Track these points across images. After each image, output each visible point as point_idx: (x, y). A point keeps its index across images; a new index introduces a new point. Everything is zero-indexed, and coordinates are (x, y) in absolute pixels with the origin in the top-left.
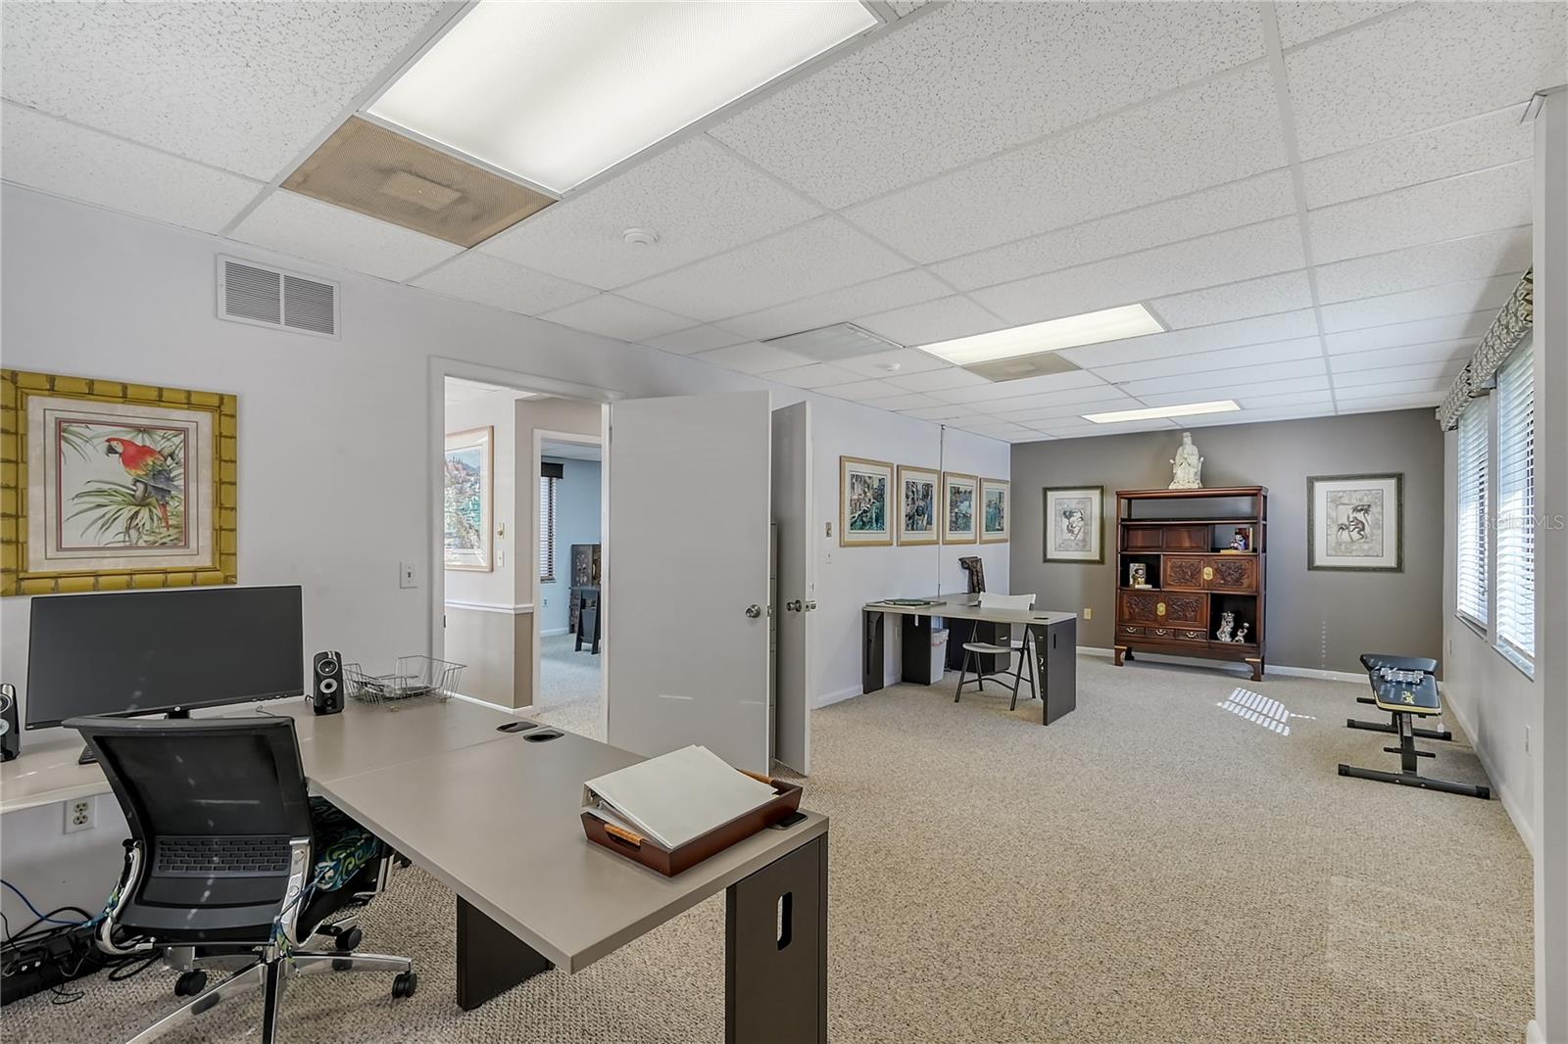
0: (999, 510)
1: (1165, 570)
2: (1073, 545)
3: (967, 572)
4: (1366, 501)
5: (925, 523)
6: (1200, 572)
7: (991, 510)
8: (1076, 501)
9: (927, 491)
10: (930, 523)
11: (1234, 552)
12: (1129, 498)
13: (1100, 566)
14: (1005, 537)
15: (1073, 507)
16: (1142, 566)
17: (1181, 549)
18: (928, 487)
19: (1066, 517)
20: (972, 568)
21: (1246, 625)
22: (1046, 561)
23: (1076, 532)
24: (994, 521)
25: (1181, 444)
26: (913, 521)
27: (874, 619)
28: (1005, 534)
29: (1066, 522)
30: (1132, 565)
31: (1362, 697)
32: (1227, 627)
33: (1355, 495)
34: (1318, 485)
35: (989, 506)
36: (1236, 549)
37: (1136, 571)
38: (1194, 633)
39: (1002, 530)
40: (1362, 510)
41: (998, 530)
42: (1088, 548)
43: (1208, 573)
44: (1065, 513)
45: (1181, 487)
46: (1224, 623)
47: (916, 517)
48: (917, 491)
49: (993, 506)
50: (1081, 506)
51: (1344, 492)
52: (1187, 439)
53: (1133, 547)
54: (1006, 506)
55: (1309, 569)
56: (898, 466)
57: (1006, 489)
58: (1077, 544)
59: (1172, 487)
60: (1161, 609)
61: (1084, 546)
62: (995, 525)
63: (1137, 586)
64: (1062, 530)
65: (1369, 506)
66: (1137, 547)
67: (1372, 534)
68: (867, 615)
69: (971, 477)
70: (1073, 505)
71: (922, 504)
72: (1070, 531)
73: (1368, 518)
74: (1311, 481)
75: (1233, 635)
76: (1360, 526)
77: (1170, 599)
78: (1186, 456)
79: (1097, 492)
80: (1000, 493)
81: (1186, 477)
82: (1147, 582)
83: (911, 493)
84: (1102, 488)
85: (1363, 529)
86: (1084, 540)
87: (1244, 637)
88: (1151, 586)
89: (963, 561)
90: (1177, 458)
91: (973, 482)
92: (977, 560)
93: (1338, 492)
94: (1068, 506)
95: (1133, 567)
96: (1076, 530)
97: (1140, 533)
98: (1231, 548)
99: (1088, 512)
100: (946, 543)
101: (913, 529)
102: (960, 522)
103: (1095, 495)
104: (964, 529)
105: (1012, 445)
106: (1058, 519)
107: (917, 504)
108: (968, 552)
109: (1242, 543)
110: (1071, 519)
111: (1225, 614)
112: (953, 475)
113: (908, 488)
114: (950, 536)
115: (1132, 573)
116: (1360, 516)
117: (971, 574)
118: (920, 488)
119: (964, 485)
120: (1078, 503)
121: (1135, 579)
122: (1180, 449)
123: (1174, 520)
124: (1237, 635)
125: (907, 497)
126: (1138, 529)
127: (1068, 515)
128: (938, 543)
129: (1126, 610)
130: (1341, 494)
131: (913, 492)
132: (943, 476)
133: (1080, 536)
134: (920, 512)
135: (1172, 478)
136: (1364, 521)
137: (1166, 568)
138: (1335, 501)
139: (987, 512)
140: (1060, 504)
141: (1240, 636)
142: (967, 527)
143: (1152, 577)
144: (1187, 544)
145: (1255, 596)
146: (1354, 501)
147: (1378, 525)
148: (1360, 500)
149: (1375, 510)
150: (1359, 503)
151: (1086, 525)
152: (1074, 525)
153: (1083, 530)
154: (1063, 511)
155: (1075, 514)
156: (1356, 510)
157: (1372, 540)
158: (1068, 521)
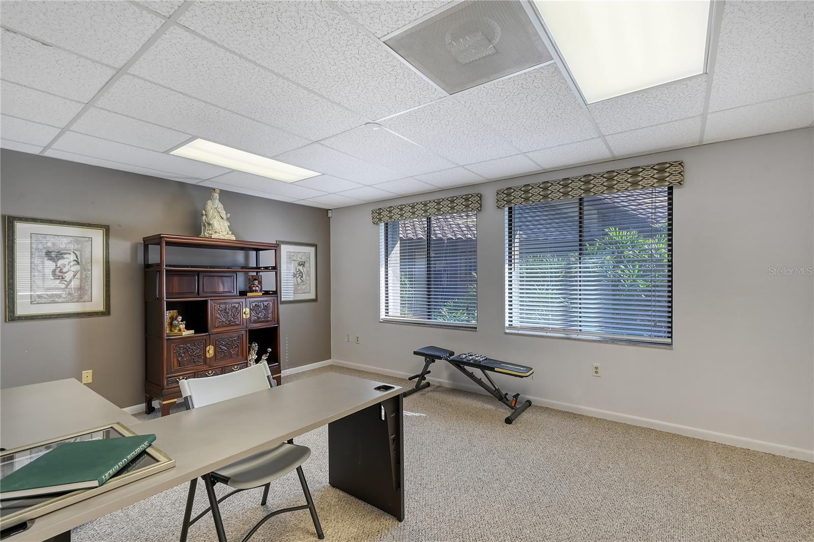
1: (211, 314)
2: (63, 295)
4: (304, 259)
6: (240, 312)
8: (66, 240)
15: (62, 246)
17: (216, 293)
19: (51, 259)
21: (269, 350)
22: (13, 317)
23: (67, 279)
29: (50, 265)
32: (254, 355)
33: (299, 255)
34: (282, 247)
36: (257, 292)
37: (173, 318)
38: (237, 366)
40: (302, 265)
42: (86, 298)
43: (246, 313)
44: (48, 254)
46: (252, 352)
51: (294, 253)
52: (216, 195)
53: (170, 294)
58: (69, 295)
60: (210, 351)
61: (80, 295)
63: (183, 334)
64: (44, 276)
65: (305, 262)
66: (173, 294)
67: (306, 279)
70: (62, 244)
72: (58, 277)
73: (304, 269)
74: (280, 245)
76: (301, 274)
77: (214, 340)
78: (219, 210)
79: (99, 232)
81: (222, 231)
82: (187, 328)
84: (106, 228)
85: (302, 277)
86: (81, 288)
88: (192, 332)
90: (210, 210)
94: (54, 244)
96: (68, 276)
97: (176, 279)
99: (88, 255)
103: (96, 235)
106: (37, 261)
110: (60, 263)
111: (253, 344)
116: (301, 268)
120: (70, 243)
121: (171, 326)
122: (210, 204)
123: (192, 267)
126: (174, 275)
129: (174, 360)
133: (75, 283)
136: (303, 271)
137: (211, 311)
138: (291, 258)
141: (264, 360)
144: (220, 289)
145: (277, 327)
146: (298, 259)
147: (309, 275)
148: (301, 259)
149: (307, 265)
150: (301, 260)
151: (84, 269)
152: (64, 270)
153: (78, 276)
154: (44, 251)
155: (65, 256)
156: (300, 265)
157: (306, 283)
158: (54, 264)
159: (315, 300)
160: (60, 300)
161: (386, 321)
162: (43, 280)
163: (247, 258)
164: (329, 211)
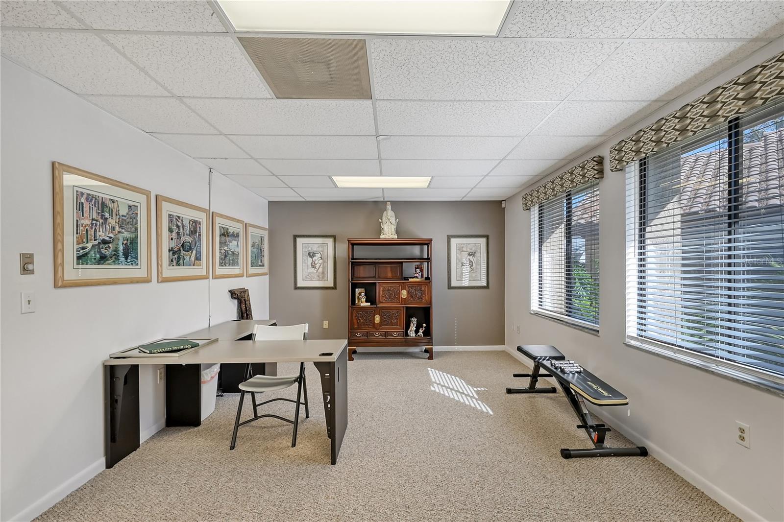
0: (261, 250)
1: (379, 293)
2: (315, 277)
3: (236, 301)
4: (473, 250)
5: (193, 258)
6: (399, 294)
7: (255, 250)
8: (316, 246)
9: (195, 228)
10: (198, 258)
11: (417, 280)
12: (353, 244)
13: (333, 291)
14: (266, 271)
15: (315, 249)
16: (363, 290)
17: (386, 278)
18: (195, 224)
19: (310, 257)
20: (241, 298)
21: (424, 325)
22: (296, 288)
23: (317, 268)
24: (257, 260)
25: (385, 210)
26: (178, 255)
27: (121, 375)
28: (265, 269)
30: (357, 289)
31: (516, 373)
32: (413, 327)
33: (469, 246)
34: (453, 240)
35: (253, 246)
36: (417, 278)
37: (360, 294)
38: (396, 333)
39: (264, 266)
40: (472, 255)
41: (260, 266)
42: (326, 278)
43: (404, 294)
44: (309, 254)
45: (387, 237)
46: (412, 325)
47: (183, 252)
48: (183, 226)
49: (256, 246)
50: (321, 249)
51: (464, 244)
52: (389, 207)
53: (357, 277)
54: (266, 247)
55: (448, 289)
56: (157, 197)
57: (266, 235)
58: (318, 276)
59: (382, 237)
60: (377, 319)
61: (323, 277)
62: (258, 262)
63: (362, 305)
64: (308, 266)
65: (475, 252)
66: (360, 277)
67: (476, 268)
68: (111, 371)
69: (238, 221)
71: (189, 239)
72: (313, 266)
73: (475, 259)
74: (449, 237)
75: (417, 332)
76: (471, 263)
77: (380, 311)
78: (389, 217)
79: (331, 240)
80: (262, 237)
81: (389, 233)
82: (366, 301)
83: (174, 227)
84: (334, 237)
85: (472, 266)
86: (323, 273)
87: (423, 333)
88: (370, 304)
89: (233, 294)
90: (384, 218)
91: (240, 226)
92: (244, 291)
93: (461, 244)
94: (312, 249)
95: (357, 291)
96: (317, 266)
97: (362, 268)
98: (415, 277)
100: (216, 277)
101: (178, 264)
102: (228, 259)
103: (330, 241)
104: (233, 265)
105: (269, 202)
106: (305, 258)
107: (183, 239)
108: (237, 284)
109: (420, 274)
110: (314, 258)
111: (413, 319)
112: (221, 216)
113: (171, 221)
114: (220, 271)
115: (357, 295)
116: (471, 258)
117: (240, 303)
118: (186, 223)
119: (233, 227)
120: (319, 247)
121: (359, 299)
122: (385, 212)
123: (382, 259)
124: (419, 332)
125: (170, 230)
126: (360, 265)
127: (311, 255)
128: (208, 278)
129: (355, 321)
130: (463, 245)
131: (178, 227)
132: (212, 216)
133: (321, 270)
134: (186, 247)
135: (380, 231)
136: (473, 261)
137: (379, 291)
138: (460, 249)
139: (252, 252)
140: (306, 247)
141: (421, 333)
142: (234, 263)
143: (370, 299)
144: (390, 275)
145: (429, 307)
146: (468, 250)
147: (478, 263)
148: (471, 249)
149: (477, 255)
150: (471, 251)
151: (324, 262)
152: (316, 263)
153: (321, 266)
154: (308, 252)
155: (316, 255)
156: (469, 255)
157: (476, 271)
158: (311, 259)
159: (487, 287)
160: (314, 280)
161: (537, 314)
162: (308, 269)
163: (422, 251)
164: (502, 202)
